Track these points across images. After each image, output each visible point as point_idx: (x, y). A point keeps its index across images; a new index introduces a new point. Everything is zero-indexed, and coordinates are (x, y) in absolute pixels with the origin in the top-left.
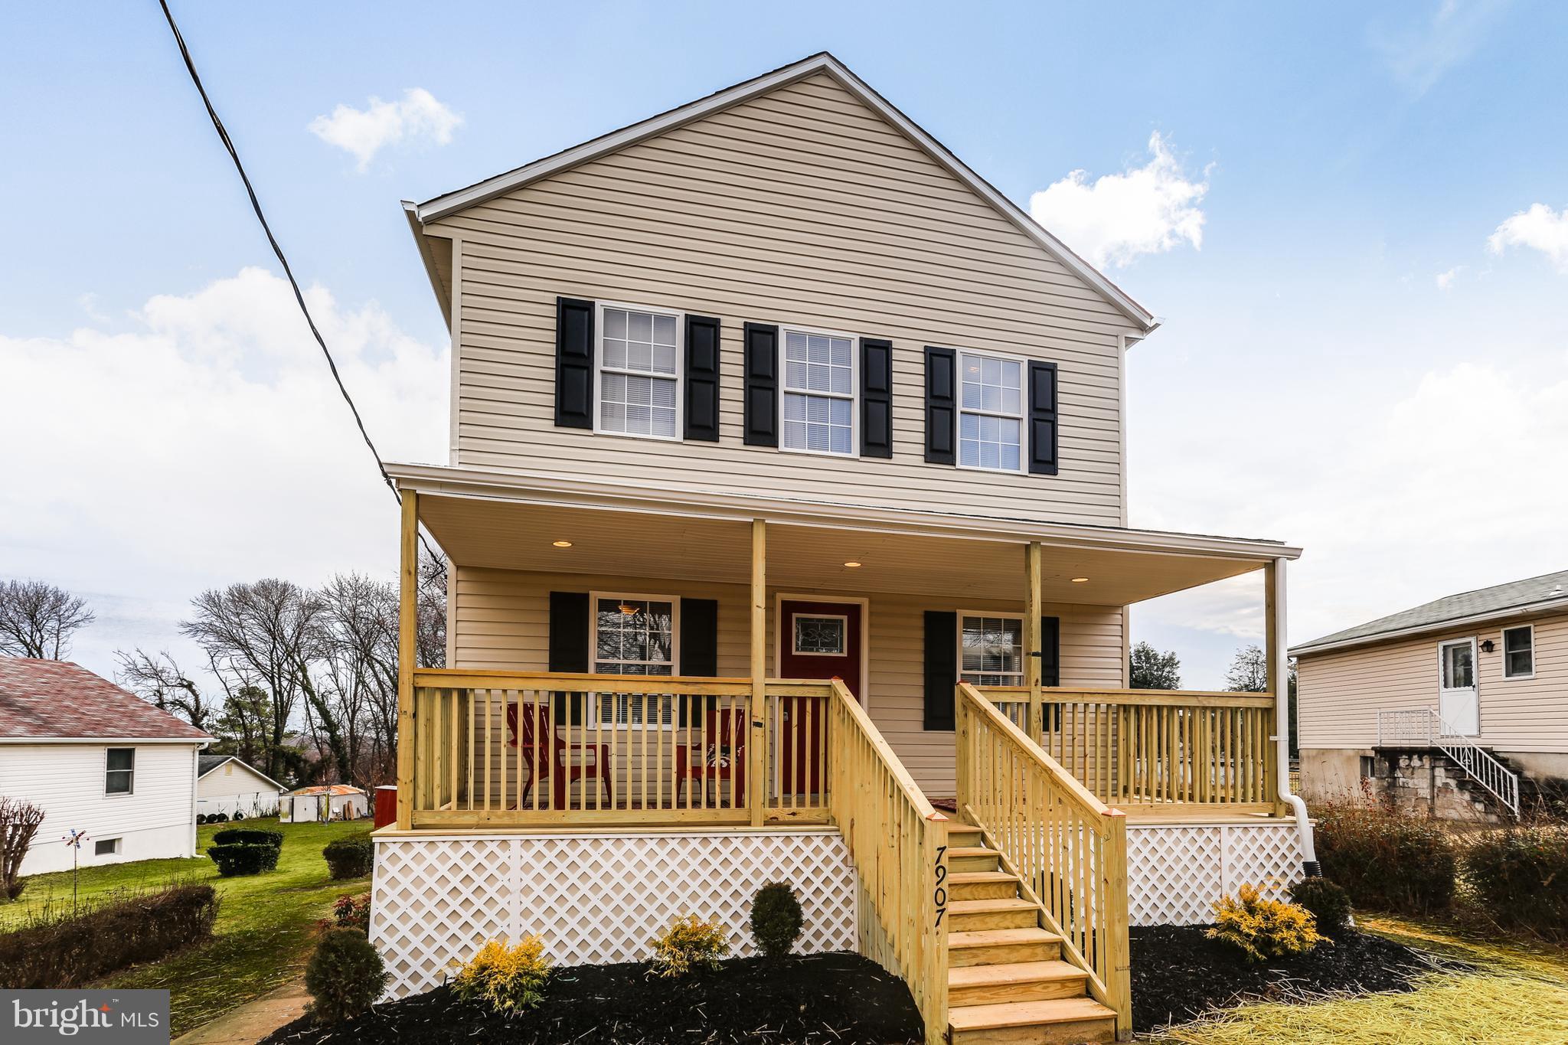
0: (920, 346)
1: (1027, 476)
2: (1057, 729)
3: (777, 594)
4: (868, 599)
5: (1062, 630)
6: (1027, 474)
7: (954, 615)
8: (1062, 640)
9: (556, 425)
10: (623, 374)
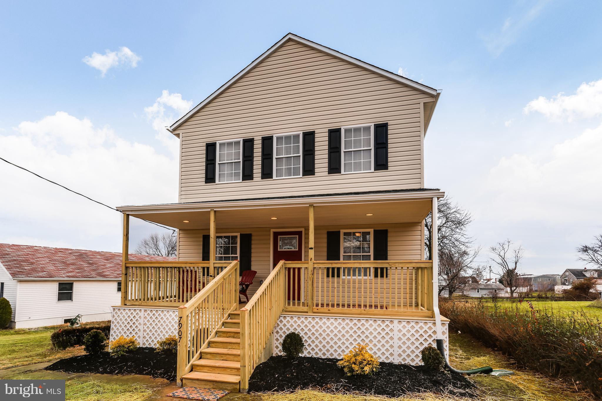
0: (327, 130)
1: (373, 172)
2: (387, 277)
3: (271, 230)
4: (304, 229)
5: (389, 234)
6: (373, 171)
7: (339, 232)
8: (389, 239)
9: (205, 183)
10: (225, 163)
